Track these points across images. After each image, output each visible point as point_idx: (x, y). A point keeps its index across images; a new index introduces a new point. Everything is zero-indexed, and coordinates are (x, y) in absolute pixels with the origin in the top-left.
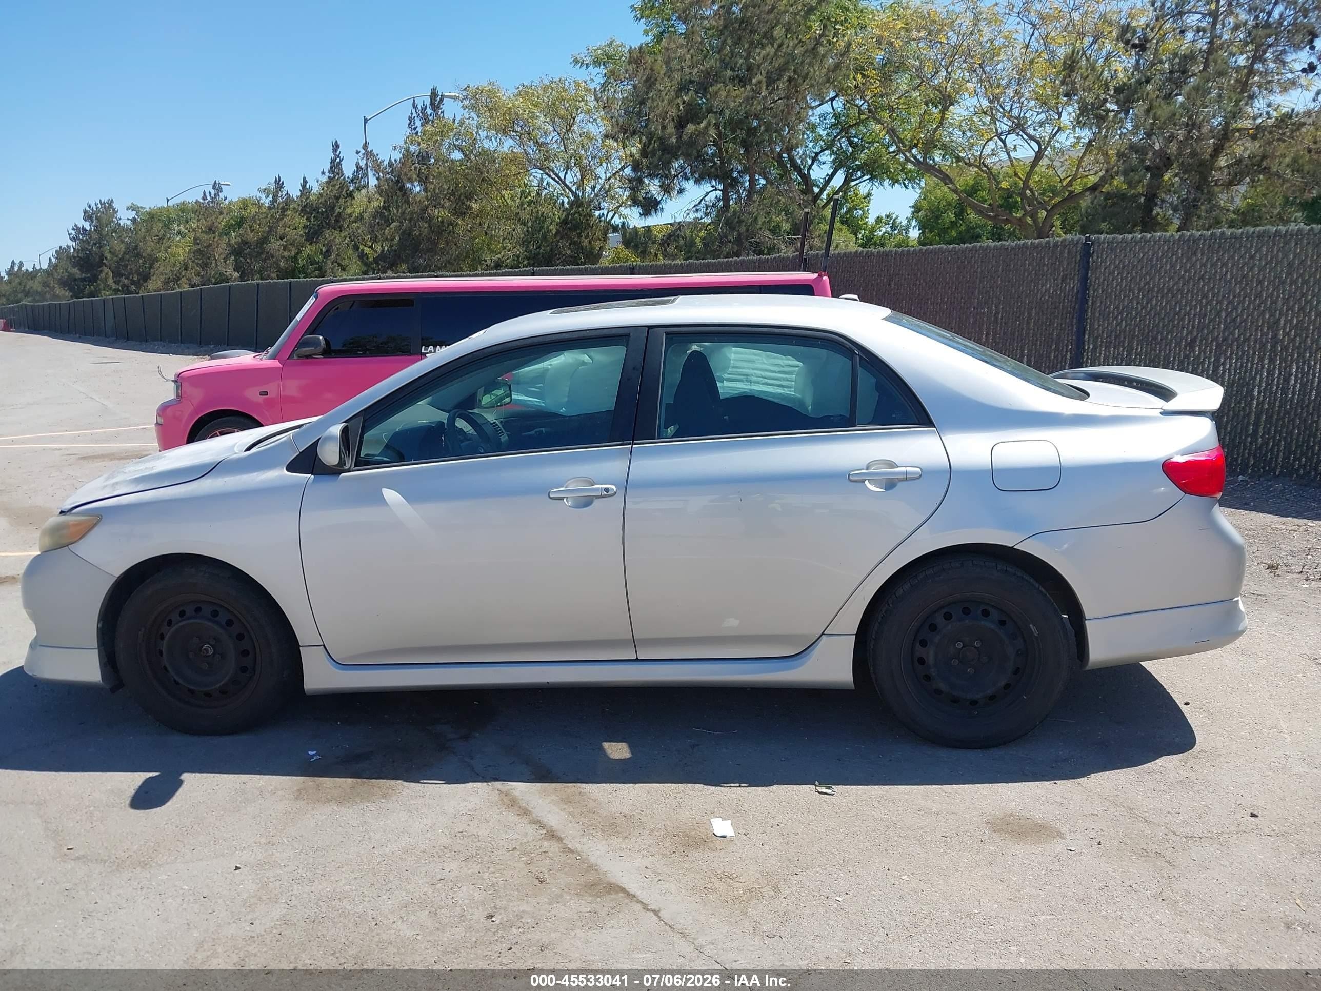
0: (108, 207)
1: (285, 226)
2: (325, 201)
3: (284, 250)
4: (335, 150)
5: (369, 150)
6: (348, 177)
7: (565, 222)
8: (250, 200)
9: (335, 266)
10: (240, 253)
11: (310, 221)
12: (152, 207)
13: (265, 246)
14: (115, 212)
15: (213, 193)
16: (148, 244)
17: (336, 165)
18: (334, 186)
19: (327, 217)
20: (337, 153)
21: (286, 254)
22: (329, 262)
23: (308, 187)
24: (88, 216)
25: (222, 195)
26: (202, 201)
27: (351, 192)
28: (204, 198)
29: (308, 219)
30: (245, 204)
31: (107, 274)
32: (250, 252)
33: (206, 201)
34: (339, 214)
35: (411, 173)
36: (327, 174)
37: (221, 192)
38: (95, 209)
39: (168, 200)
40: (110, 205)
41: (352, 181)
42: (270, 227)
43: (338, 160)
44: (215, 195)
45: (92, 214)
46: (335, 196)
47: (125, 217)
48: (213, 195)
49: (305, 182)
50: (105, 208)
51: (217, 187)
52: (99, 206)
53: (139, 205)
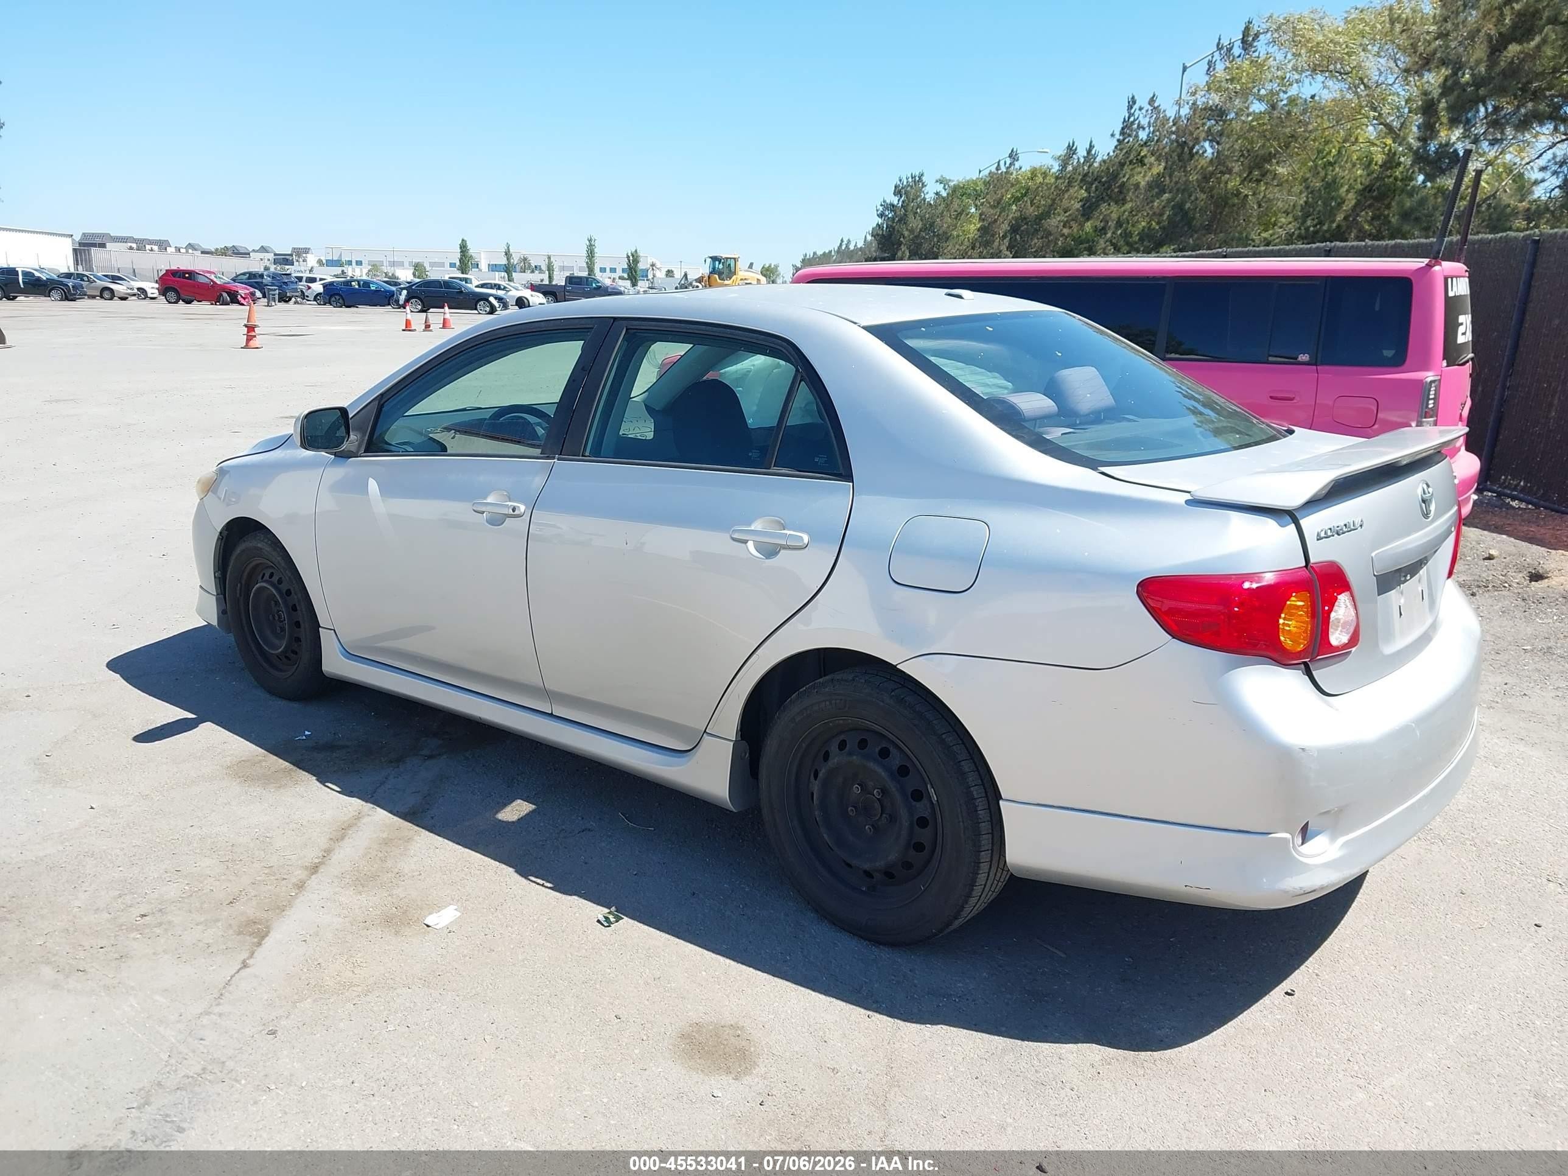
0: (918, 181)
1: (1070, 198)
2: (1108, 169)
3: (1064, 226)
4: (1130, 107)
5: (1156, 105)
6: (1142, 140)
7: (1368, 189)
8: (1040, 169)
9: (1107, 246)
10: (1017, 230)
11: (1089, 193)
12: (961, 180)
13: (1043, 221)
14: (924, 185)
15: (1008, 161)
16: (945, 220)
17: (1128, 128)
18: (1121, 150)
19: (1109, 187)
20: (1132, 111)
21: (1066, 231)
22: (1102, 241)
23: (1093, 152)
24: (898, 192)
25: (1017, 165)
26: (996, 172)
27: (1143, 157)
28: (998, 168)
29: (1088, 190)
30: (1034, 173)
31: (903, 252)
32: (1027, 229)
33: (1000, 172)
34: (1123, 184)
35: (1198, 131)
36: (1117, 136)
37: (1018, 160)
38: (905, 183)
39: (980, 172)
40: (920, 178)
41: (1146, 143)
42: (1054, 200)
43: (1132, 119)
44: (1010, 164)
45: (902, 188)
46: (1120, 163)
47: (931, 191)
48: (1007, 165)
49: (1091, 147)
50: (915, 181)
51: (1013, 156)
52: (910, 180)
53: (948, 178)
